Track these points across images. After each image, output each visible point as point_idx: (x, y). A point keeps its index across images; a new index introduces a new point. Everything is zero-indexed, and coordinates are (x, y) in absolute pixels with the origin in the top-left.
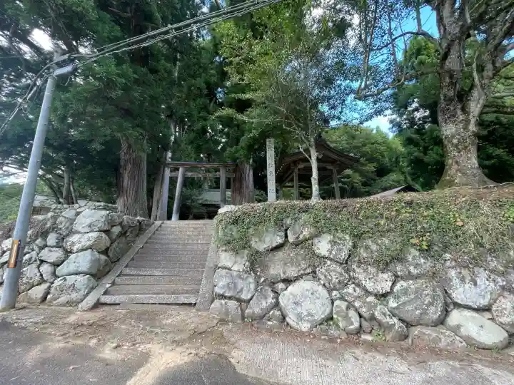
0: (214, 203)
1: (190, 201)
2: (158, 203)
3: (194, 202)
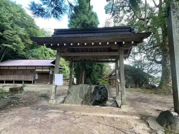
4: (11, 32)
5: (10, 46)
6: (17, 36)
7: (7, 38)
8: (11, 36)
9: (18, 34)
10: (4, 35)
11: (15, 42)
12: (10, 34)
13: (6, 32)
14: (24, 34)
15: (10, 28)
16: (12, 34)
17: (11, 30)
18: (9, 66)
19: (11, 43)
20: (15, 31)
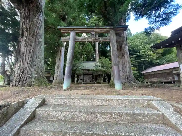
0: (87, 68)
1: (75, 67)
2: (58, 68)
3: (78, 67)
5: (146, 59)
7: (143, 55)
8: (144, 53)
9: (149, 50)
11: (148, 55)
13: (141, 52)
15: (143, 48)
16: (145, 51)
18: (149, 73)
19: (146, 57)
20: (147, 49)
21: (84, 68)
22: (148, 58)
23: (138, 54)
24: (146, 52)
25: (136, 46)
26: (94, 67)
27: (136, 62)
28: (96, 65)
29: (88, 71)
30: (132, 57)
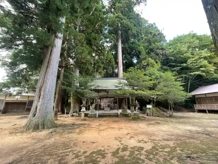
4: (194, 59)
5: (198, 73)
6: (202, 60)
7: (193, 66)
8: (195, 63)
9: (202, 58)
10: (188, 65)
11: (201, 67)
12: (194, 62)
13: (189, 61)
14: (209, 55)
15: (191, 56)
16: (195, 60)
17: (193, 58)
18: (205, 94)
19: (198, 69)
20: (197, 57)
21: (100, 88)
22: (201, 70)
23: (185, 65)
24: (197, 62)
25: (180, 52)
26: (117, 87)
27: (180, 77)
28: (120, 83)
29: (106, 94)
30: (175, 70)
